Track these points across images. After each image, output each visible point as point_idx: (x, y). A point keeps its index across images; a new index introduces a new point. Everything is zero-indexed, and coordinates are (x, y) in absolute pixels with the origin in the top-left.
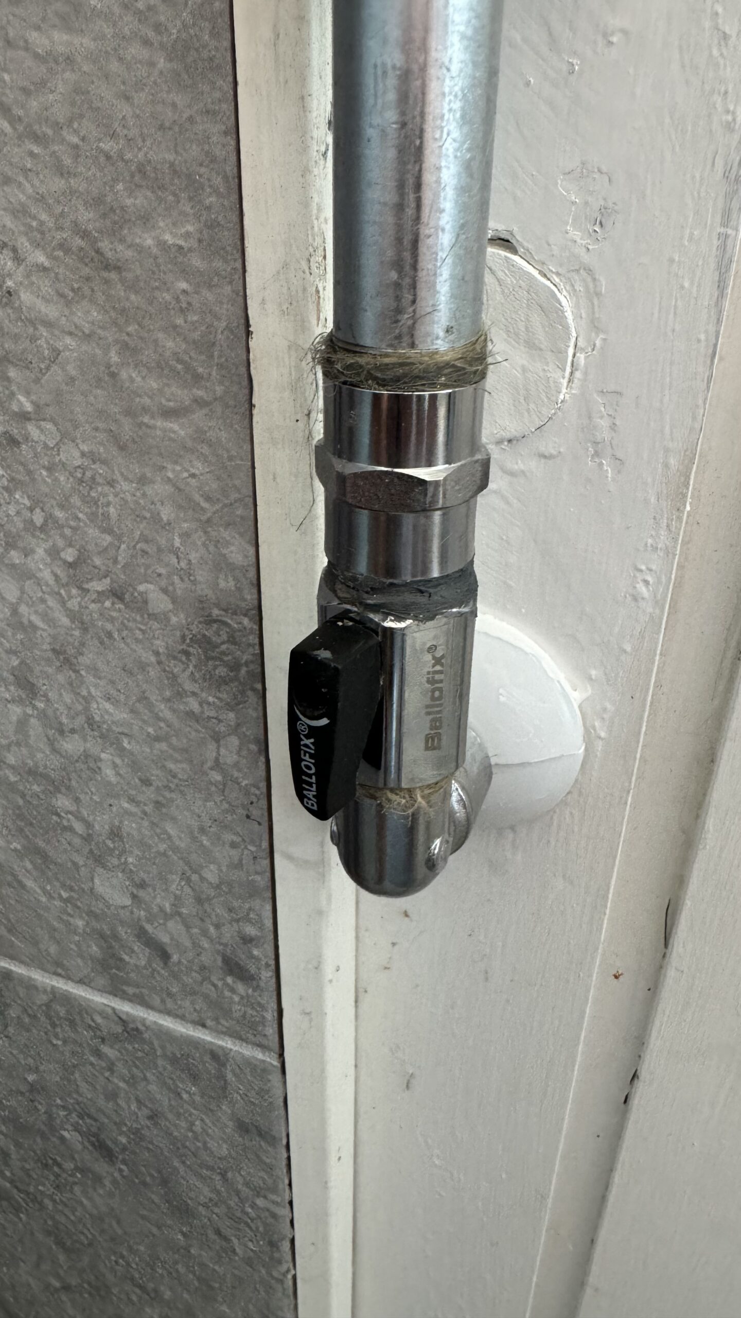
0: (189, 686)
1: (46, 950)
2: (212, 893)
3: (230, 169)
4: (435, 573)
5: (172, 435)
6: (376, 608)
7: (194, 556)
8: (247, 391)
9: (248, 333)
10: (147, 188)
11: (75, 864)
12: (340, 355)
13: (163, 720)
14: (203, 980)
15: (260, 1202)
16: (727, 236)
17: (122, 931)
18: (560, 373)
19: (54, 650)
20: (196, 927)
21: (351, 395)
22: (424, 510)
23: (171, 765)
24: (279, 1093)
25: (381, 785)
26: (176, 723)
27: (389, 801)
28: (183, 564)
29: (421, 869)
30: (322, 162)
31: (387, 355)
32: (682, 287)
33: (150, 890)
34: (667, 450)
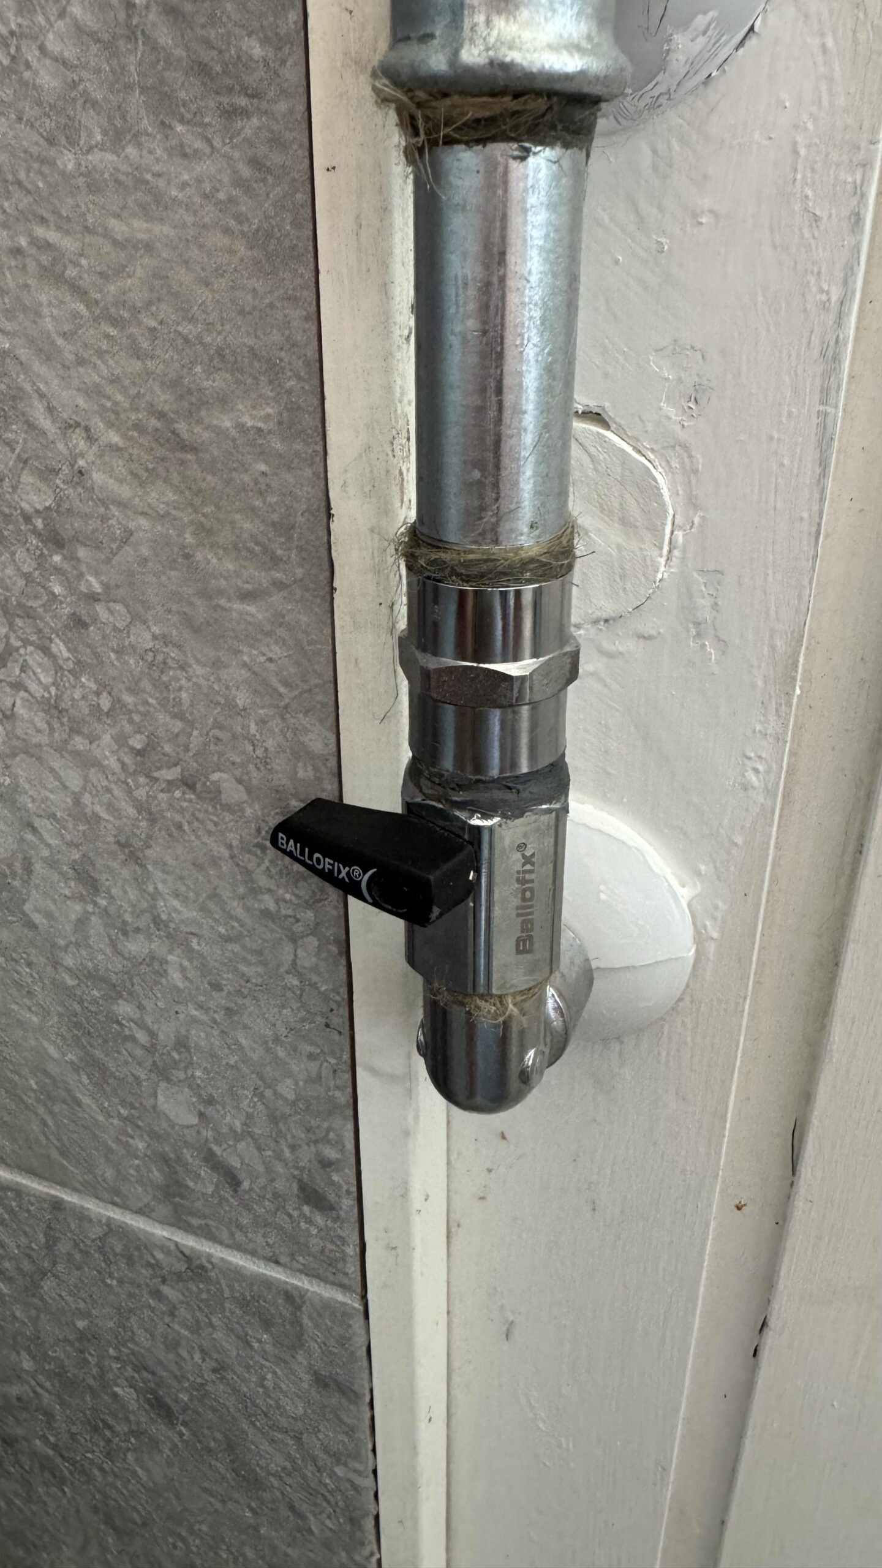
0: (263, 881)
1: (102, 1176)
2: (287, 1110)
3: (312, 353)
4: (525, 769)
5: (249, 618)
6: (462, 806)
7: (270, 743)
8: (327, 574)
9: (329, 516)
10: (227, 371)
11: (137, 1078)
12: (424, 550)
13: (237, 920)
14: (278, 1210)
15: (340, 1471)
16: (826, 414)
17: (188, 1155)
18: (656, 553)
19: (118, 843)
20: (270, 1149)
21: (436, 589)
22: (511, 706)
23: (243, 968)
24: (361, 1340)
25: (470, 991)
26: (249, 922)
27: (479, 1008)
28: (259, 752)
29: (514, 1083)
30: (405, 346)
31: (471, 552)
32: (782, 465)
33: (219, 1107)
34: (772, 632)
